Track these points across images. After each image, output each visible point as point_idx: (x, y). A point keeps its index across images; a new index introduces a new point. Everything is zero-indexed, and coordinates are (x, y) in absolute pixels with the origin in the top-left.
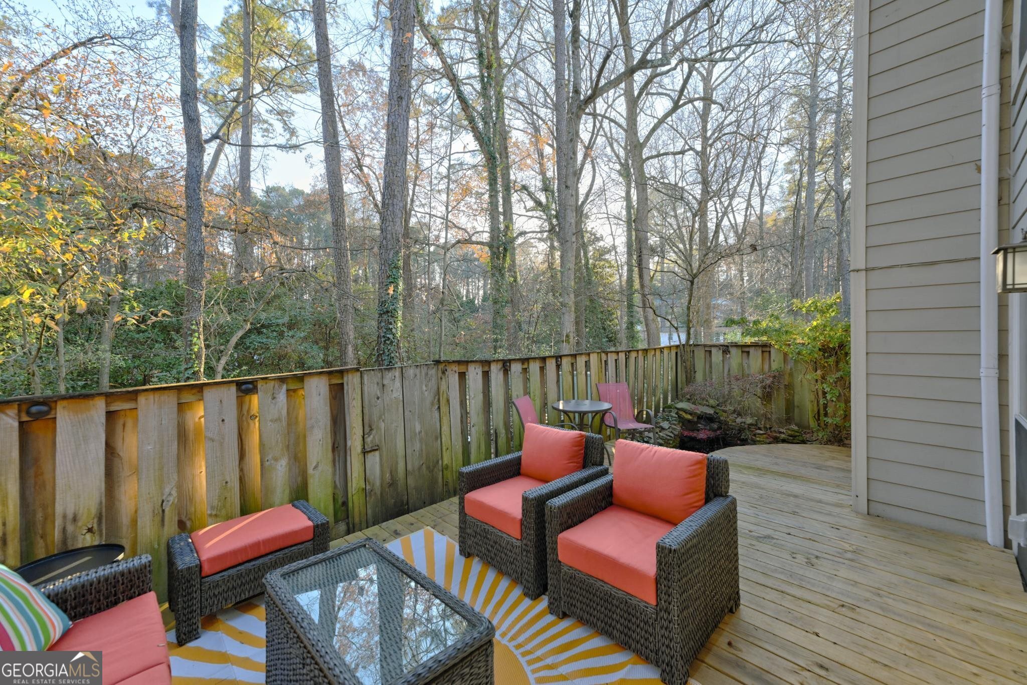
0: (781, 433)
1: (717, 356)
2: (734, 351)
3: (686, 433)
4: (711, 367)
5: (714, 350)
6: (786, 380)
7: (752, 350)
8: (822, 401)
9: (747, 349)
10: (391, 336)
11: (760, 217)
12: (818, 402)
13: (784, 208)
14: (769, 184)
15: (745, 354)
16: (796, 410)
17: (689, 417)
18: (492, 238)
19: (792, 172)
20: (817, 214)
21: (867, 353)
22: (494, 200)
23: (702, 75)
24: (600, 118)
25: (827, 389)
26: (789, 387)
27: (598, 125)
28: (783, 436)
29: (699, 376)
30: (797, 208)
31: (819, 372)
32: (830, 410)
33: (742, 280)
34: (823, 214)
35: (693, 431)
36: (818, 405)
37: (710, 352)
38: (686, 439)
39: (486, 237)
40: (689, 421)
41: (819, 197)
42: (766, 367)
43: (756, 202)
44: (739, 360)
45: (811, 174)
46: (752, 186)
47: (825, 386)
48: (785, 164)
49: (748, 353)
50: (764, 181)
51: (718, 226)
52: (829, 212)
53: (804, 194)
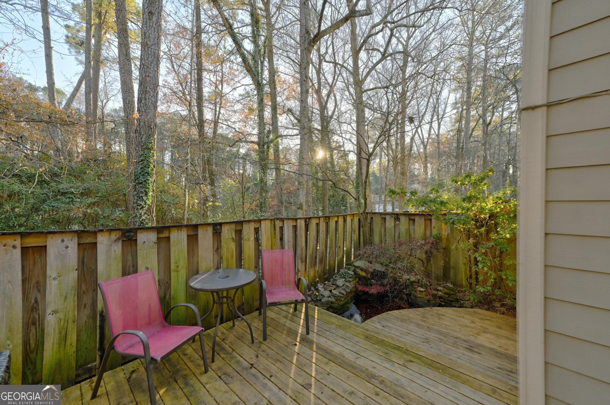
0: (438, 290)
1: (390, 222)
2: (403, 219)
3: (360, 288)
4: (385, 231)
5: (388, 218)
6: (444, 244)
7: (417, 218)
8: (474, 269)
9: (413, 217)
10: (143, 203)
11: (438, 135)
12: (470, 268)
13: (452, 131)
14: (443, 115)
15: (411, 222)
16: (452, 271)
17: (363, 274)
18: (259, 138)
19: (458, 108)
20: (472, 134)
21: (546, 234)
22: (261, 113)
23: (403, 44)
24: (339, 66)
25: (479, 259)
26: (447, 250)
27: (338, 72)
28: (440, 293)
29: (376, 239)
30: (459, 131)
31: (471, 241)
32: (481, 278)
33: (427, 174)
34: (475, 134)
35: (367, 285)
36: (470, 271)
37: (385, 218)
38: (360, 294)
39: (255, 139)
40: (364, 278)
41: (472, 124)
42: (428, 233)
43: (435, 125)
44: (407, 227)
45: (468, 110)
46: (433, 116)
47: (477, 255)
48: (453, 104)
49: (414, 220)
50: (441, 113)
51: (412, 139)
52: (478, 133)
53: (464, 122)
